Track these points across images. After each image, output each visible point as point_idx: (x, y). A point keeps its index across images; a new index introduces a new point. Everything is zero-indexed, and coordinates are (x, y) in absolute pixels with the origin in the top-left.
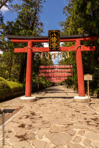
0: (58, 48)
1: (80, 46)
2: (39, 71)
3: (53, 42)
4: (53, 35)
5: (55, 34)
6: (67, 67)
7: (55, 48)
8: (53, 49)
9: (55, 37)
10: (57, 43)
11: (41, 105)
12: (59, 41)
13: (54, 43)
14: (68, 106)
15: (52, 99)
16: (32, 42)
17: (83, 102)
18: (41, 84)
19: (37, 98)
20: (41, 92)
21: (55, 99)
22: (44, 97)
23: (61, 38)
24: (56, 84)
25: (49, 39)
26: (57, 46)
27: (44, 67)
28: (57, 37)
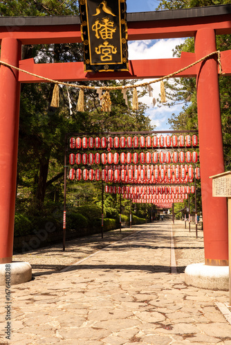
0: (124, 66)
1: (215, 57)
2: (68, 159)
3: (102, 41)
4: (98, 12)
5: (108, 6)
6: (181, 143)
7: (111, 67)
8: (102, 67)
9: (106, 21)
10: (117, 45)
11: (36, 297)
12: (124, 36)
13: (106, 43)
14: (146, 301)
15: (101, 271)
16: (19, 42)
17: (217, 289)
18: (91, 210)
19: (34, 266)
20: (80, 244)
21: (110, 275)
22: (76, 264)
23: (132, 25)
24: (162, 214)
25: (85, 29)
26: (116, 57)
27: (88, 143)
28: (115, 20)
